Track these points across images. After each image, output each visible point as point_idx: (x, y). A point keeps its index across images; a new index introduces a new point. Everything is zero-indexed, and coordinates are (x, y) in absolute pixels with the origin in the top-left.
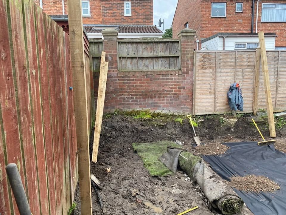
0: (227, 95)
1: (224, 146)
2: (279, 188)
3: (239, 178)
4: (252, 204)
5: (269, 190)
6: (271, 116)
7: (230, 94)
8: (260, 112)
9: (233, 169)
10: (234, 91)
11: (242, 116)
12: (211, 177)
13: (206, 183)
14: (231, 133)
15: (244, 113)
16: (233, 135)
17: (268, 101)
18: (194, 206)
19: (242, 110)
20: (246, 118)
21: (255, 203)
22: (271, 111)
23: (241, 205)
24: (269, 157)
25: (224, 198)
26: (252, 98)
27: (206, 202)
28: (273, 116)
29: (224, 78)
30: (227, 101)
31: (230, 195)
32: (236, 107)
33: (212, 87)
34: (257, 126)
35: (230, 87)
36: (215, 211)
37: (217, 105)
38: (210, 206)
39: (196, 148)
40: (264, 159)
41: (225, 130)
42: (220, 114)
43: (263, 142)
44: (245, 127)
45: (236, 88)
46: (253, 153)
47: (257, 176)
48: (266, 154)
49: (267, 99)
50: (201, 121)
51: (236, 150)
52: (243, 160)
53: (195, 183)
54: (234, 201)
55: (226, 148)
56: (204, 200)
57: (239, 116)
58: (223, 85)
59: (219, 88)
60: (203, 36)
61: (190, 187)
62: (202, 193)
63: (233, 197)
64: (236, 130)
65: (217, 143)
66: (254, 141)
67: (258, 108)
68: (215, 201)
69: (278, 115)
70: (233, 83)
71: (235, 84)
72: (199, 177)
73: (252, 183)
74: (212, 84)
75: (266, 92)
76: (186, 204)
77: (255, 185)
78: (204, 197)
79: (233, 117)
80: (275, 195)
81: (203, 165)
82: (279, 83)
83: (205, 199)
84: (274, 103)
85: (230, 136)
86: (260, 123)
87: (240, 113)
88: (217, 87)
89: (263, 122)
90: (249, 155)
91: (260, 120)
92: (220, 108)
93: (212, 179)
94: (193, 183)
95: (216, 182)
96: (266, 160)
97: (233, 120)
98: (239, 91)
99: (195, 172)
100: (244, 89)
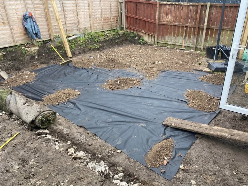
0: (23, 25)
1: (32, 73)
2: (79, 93)
3: (50, 96)
4: (63, 112)
5: (73, 97)
6: (65, 40)
7: (25, 23)
8: (56, 38)
9: (43, 91)
10: (28, 20)
11: (42, 44)
12: (24, 104)
13: (20, 111)
14: (36, 61)
15: (43, 41)
16: (38, 62)
17: (60, 27)
18: (14, 134)
19: (40, 38)
20: (46, 45)
21: (65, 110)
22: (64, 36)
23: (55, 115)
24: (70, 73)
25: (39, 116)
26: (47, 26)
27: (26, 126)
28: (67, 40)
29: (14, 7)
30: (25, 31)
31: (44, 111)
32: (34, 36)
33: (4, 17)
34: (57, 50)
35: (24, 16)
36: (34, 129)
37: (15, 35)
38: (29, 128)
39: (5, 82)
40: (66, 76)
41: (29, 59)
42: (21, 45)
43: (63, 62)
44: (47, 53)
45: (30, 17)
46: (58, 73)
47: (63, 90)
48: (67, 72)
49: (59, 26)
50: (2, 54)
51: (44, 74)
52: (51, 81)
53: (11, 114)
54: (48, 115)
55: (34, 75)
56: (24, 125)
57: (40, 44)
58: (16, 14)
59: (12, 18)
61: (6, 120)
62: (20, 120)
63: (47, 112)
64: (40, 57)
65: (25, 73)
66: (56, 63)
67: (54, 35)
68: (33, 122)
69: (70, 39)
70: (25, 12)
71: (28, 13)
72: (12, 107)
73: (60, 96)
74: (3, 13)
75: (57, 19)
76: (6, 136)
77: (63, 97)
78: (22, 123)
79: (33, 45)
80: (78, 99)
81: (15, 95)
82: (66, 11)
83: (24, 123)
84: (65, 29)
85: (36, 63)
86: (58, 48)
87: (40, 41)
88: (9, 17)
89: (60, 46)
90: (55, 75)
91: (58, 45)
92: (19, 38)
93: (26, 105)
94: (9, 115)
95: (30, 106)
96: (68, 76)
97: (34, 48)
98: (34, 20)
99: (7, 104)
100: (37, 18)
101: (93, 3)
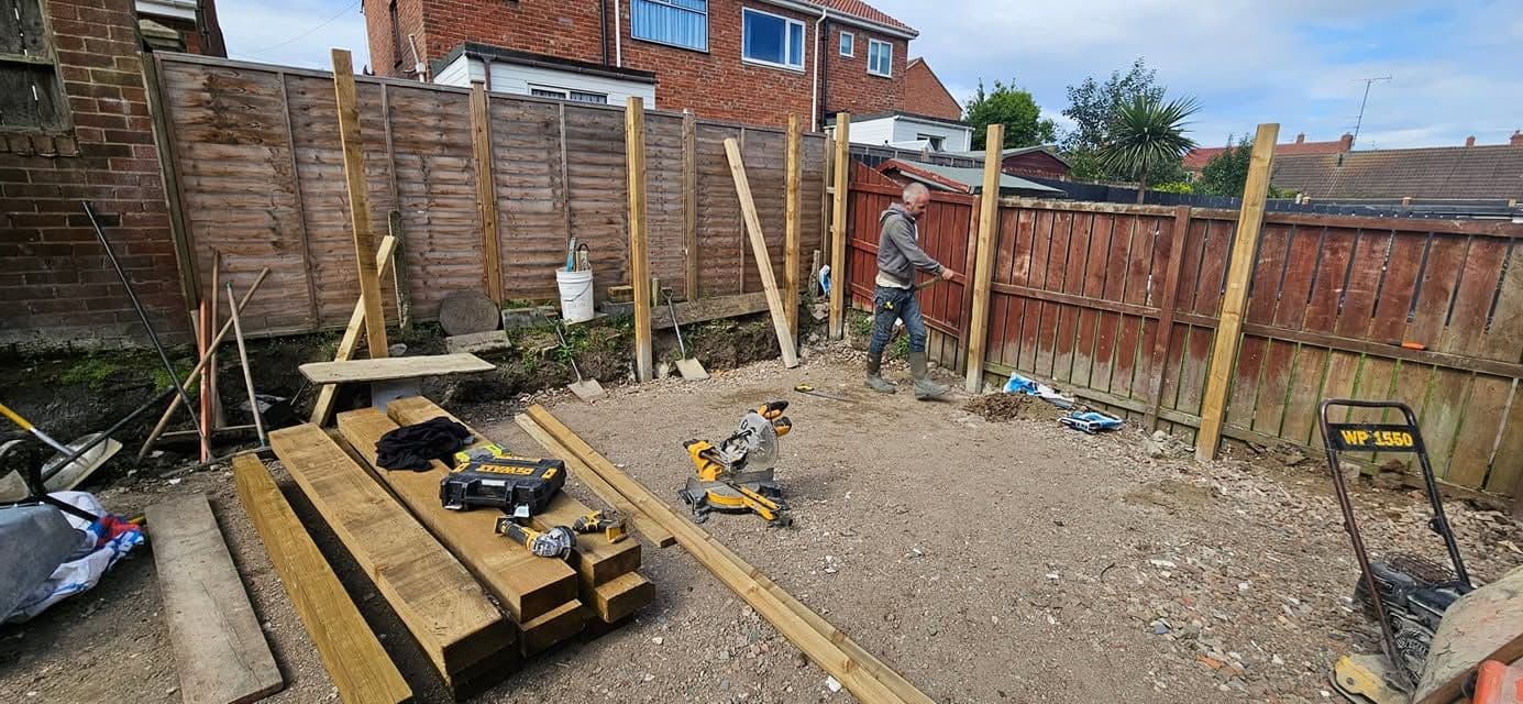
33: (283, 223)
37: (324, 294)
59: (323, 226)
60: (439, 54)
74: (281, 208)
92: (338, 306)
100: (439, 232)
101: (704, 191)
